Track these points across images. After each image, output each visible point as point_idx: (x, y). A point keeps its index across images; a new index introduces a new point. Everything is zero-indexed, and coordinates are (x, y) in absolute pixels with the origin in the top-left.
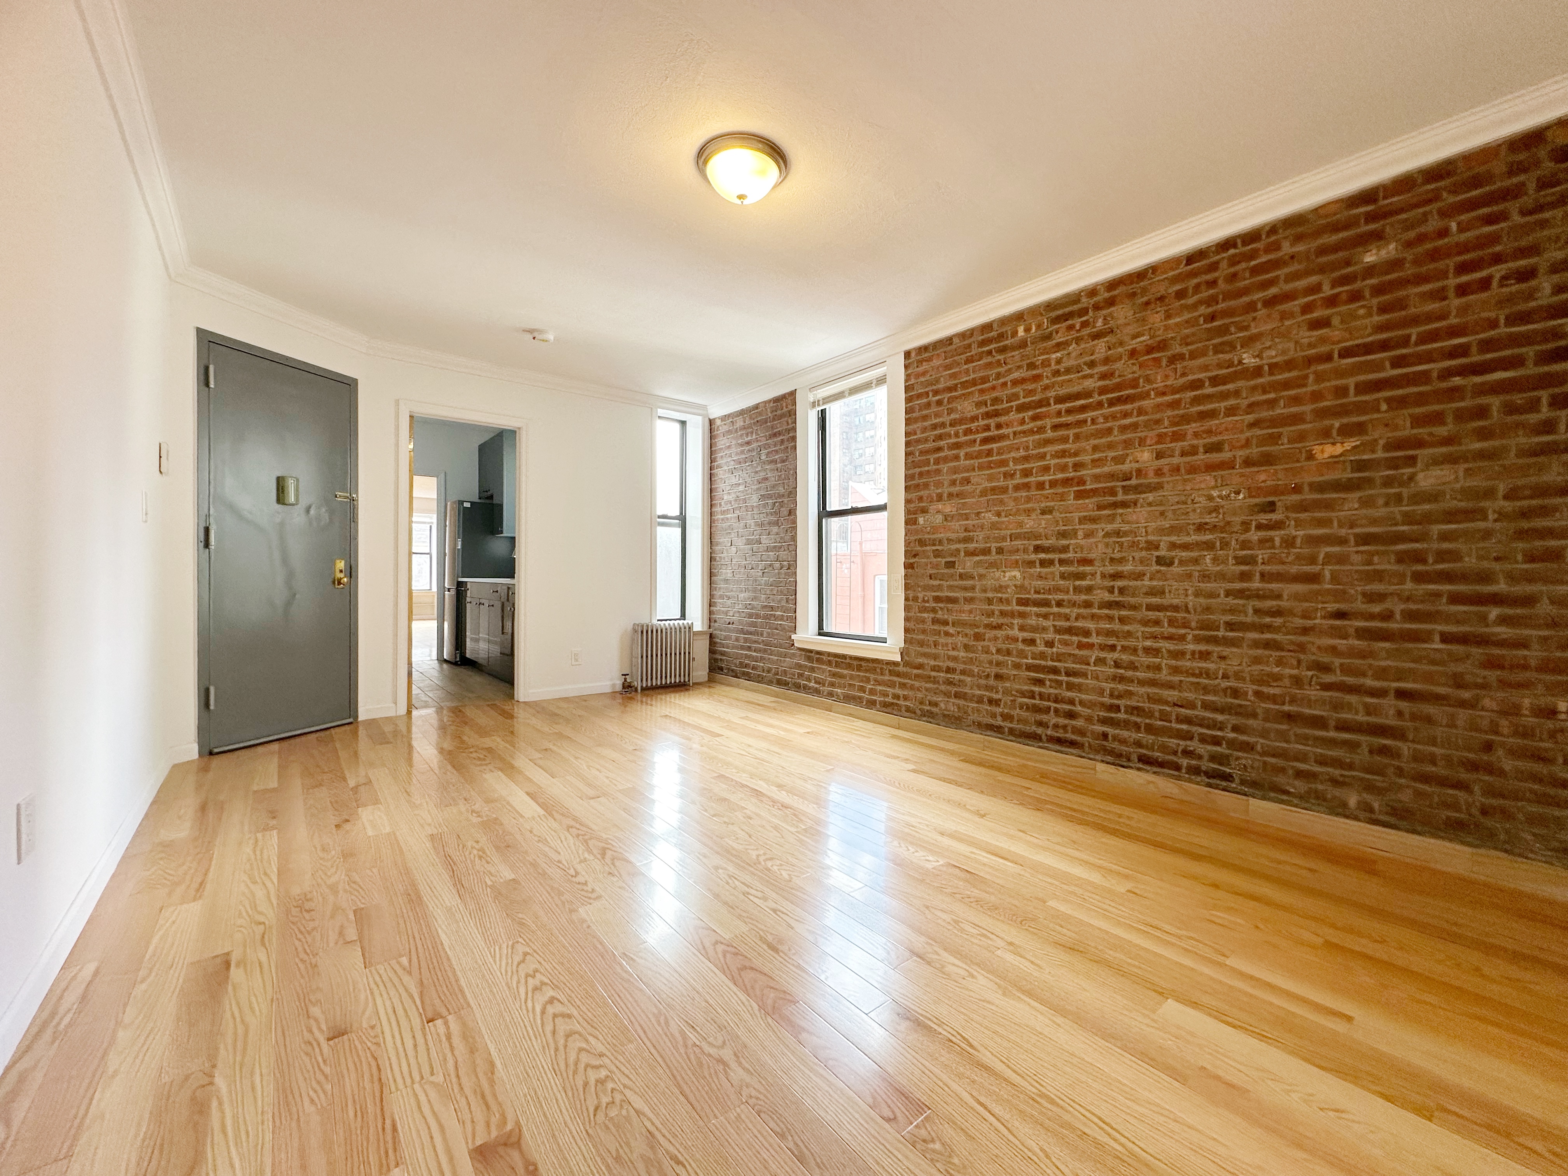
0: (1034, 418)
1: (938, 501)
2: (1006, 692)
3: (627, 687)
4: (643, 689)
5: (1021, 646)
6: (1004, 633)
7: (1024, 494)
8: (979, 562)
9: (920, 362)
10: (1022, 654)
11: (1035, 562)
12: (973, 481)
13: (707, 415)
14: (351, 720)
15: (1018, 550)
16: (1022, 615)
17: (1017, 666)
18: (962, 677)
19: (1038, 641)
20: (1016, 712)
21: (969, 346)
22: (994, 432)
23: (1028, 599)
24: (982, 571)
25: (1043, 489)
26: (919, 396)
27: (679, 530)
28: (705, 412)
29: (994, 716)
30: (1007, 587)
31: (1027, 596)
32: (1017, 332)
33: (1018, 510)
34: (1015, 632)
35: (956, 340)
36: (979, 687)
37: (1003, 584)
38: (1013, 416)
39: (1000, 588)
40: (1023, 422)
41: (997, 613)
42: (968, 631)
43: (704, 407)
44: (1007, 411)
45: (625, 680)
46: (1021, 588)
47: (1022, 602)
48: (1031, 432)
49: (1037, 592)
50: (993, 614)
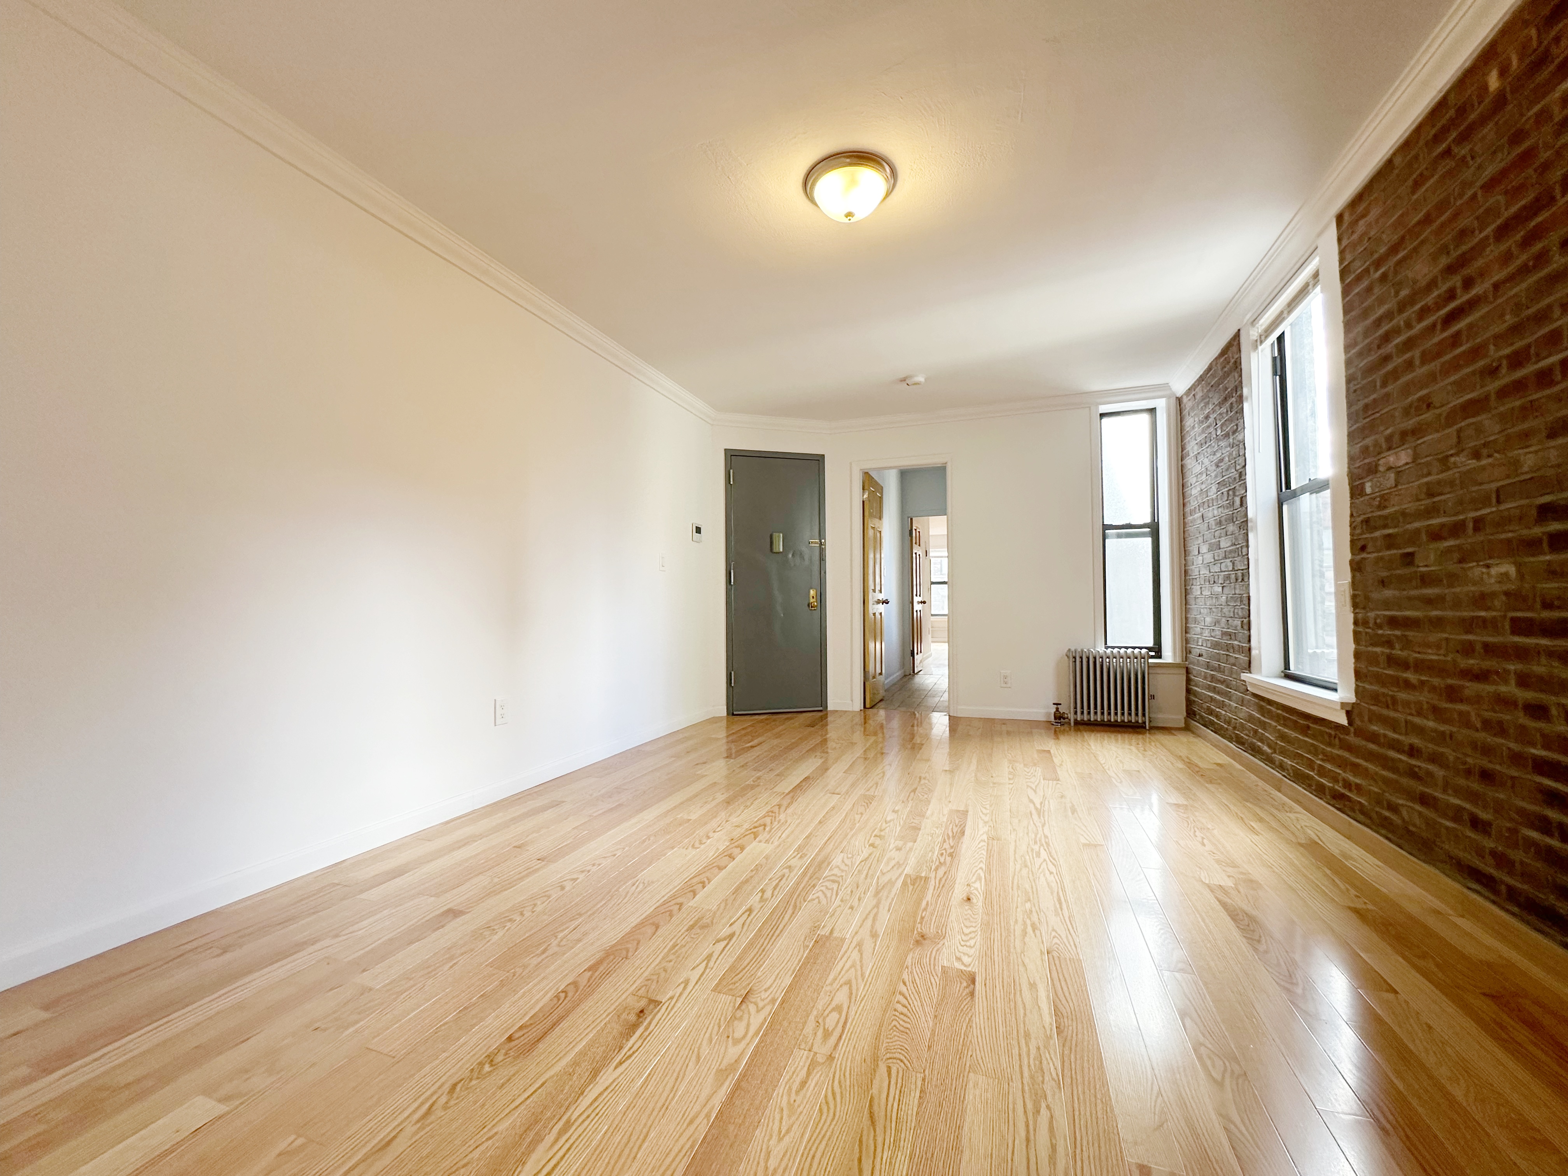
0: (1526, 243)
1: (1389, 449)
2: (1499, 808)
3: (1059, 717)
4: (1077, 723)
5: (1523, 719)
6: (1491, 688)
7: (1518, 403)
8: (1449, 550)
9: (1355, 223)
10: (1523, 736)
11: (1540, 541)
12: (1436, 400)
13: (1174, 394)
14: (821, 708)
15: (1510, 520)
16: (1522, 654)
17: (1517, 759)
18: (1431, 767)
19: (1554, 711)
20: (1517, 855)
21: (1416, 157)
22: (1462, 298)
23: (1531, 620)
24: (1452, 567)
25: (1552, 383)
26: (1359, 279)
27: (1149, 541)
28: (1168, 392)
29: (1480, 852)
30: (1493, 595)
31: (1529, 615)
32: (1485, 87)
33: (1508, 438)
34: (1510, 689)
35: (1398, 161)
36: (1458, 791)
37: (1486, 589)
38: (1493, 251)
39: (1482, 600)
40: (1507, 258)
41: (1478, 647)
42: (1436, 681)
43: (1166, 386)
44: (1482, 245)
45: (1057, 709)
46: (1515, 597)
47: (1520, 627)
48: (1524, 271)
49: (1547, 605)
50: (1473, 651)
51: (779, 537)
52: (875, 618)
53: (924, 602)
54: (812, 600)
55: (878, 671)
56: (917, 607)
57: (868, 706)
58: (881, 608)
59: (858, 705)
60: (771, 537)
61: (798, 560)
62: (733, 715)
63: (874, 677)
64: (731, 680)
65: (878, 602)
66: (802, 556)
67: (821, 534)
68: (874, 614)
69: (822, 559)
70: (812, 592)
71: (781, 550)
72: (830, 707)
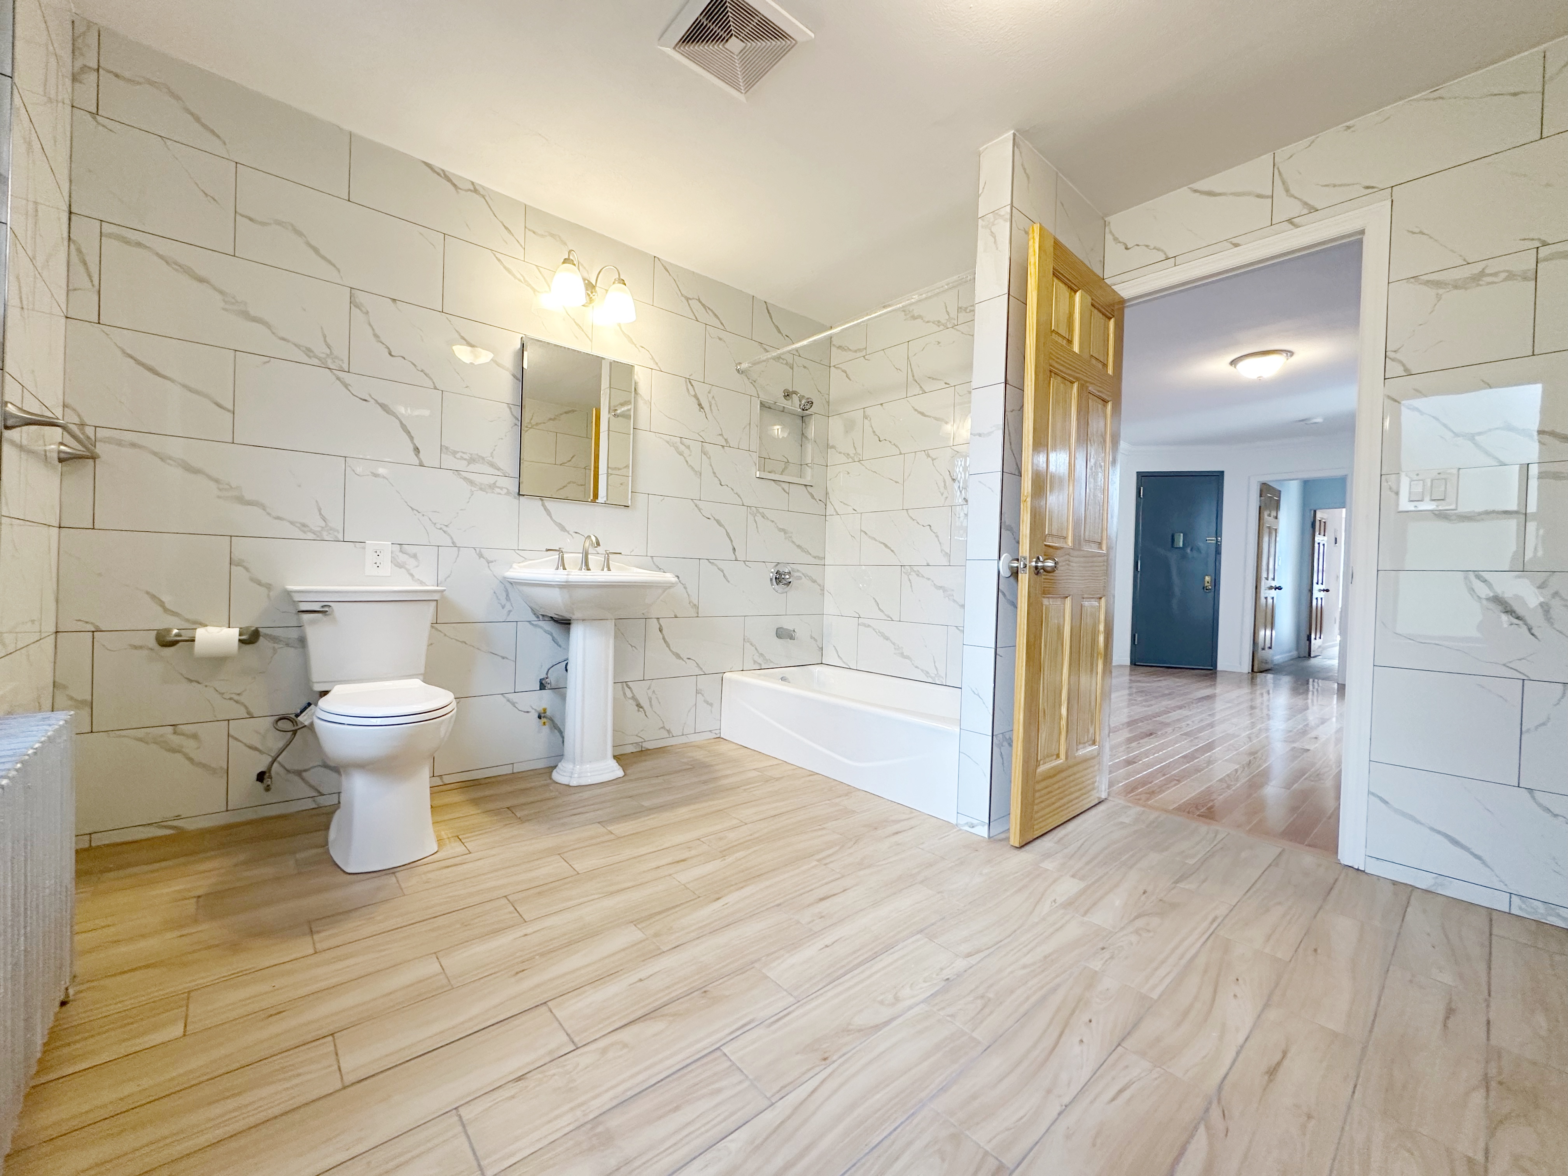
51: (1180, 535)
52: (1267, 601)
53: (1327, 591)
54: (1206, 584)
55: (1268, 644)
56: (1316, 594)
57: (1255, 670)
58: (1273, 593)
59: (1246, 668)
60: (1173, 536)
61: (1195, 554)
62: (1135, 665)
63: (1263, 649)
64: (1134, 640)
65: (1271, 588)
66: (1199, 550)
67: (1218, 533)
68: (1266, 598)
69: (1218, 552)
70: (1207, 578)
71: (1181, 545)
72: (1220, 667)
